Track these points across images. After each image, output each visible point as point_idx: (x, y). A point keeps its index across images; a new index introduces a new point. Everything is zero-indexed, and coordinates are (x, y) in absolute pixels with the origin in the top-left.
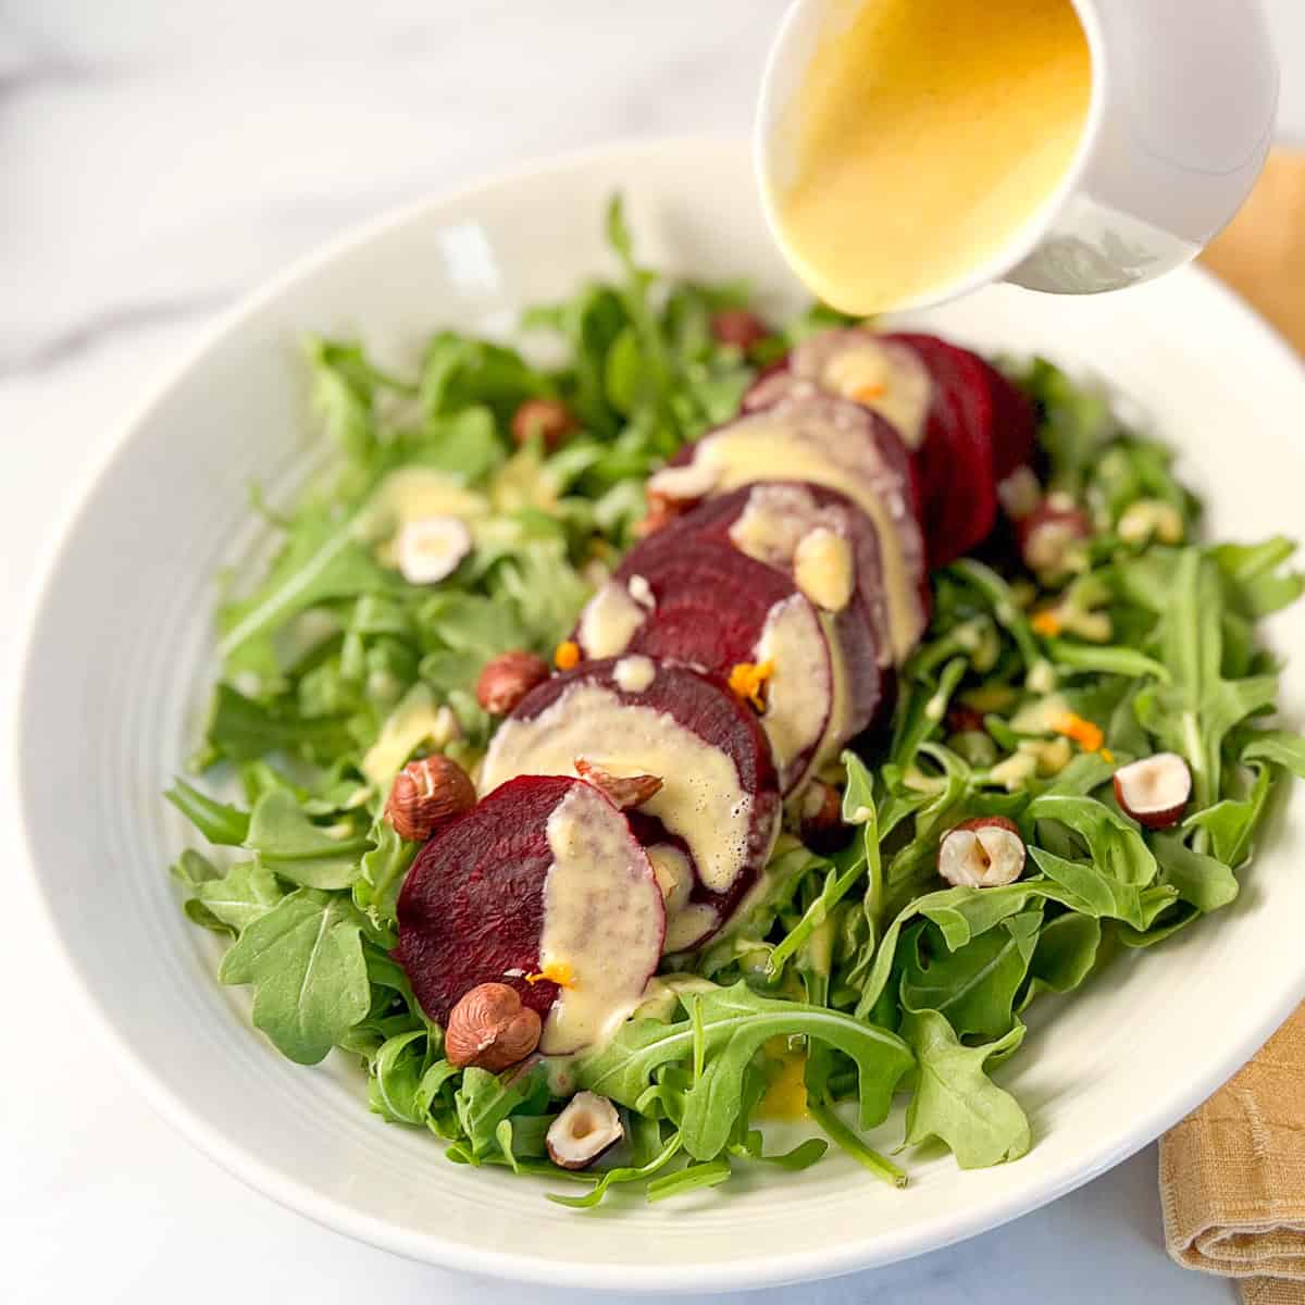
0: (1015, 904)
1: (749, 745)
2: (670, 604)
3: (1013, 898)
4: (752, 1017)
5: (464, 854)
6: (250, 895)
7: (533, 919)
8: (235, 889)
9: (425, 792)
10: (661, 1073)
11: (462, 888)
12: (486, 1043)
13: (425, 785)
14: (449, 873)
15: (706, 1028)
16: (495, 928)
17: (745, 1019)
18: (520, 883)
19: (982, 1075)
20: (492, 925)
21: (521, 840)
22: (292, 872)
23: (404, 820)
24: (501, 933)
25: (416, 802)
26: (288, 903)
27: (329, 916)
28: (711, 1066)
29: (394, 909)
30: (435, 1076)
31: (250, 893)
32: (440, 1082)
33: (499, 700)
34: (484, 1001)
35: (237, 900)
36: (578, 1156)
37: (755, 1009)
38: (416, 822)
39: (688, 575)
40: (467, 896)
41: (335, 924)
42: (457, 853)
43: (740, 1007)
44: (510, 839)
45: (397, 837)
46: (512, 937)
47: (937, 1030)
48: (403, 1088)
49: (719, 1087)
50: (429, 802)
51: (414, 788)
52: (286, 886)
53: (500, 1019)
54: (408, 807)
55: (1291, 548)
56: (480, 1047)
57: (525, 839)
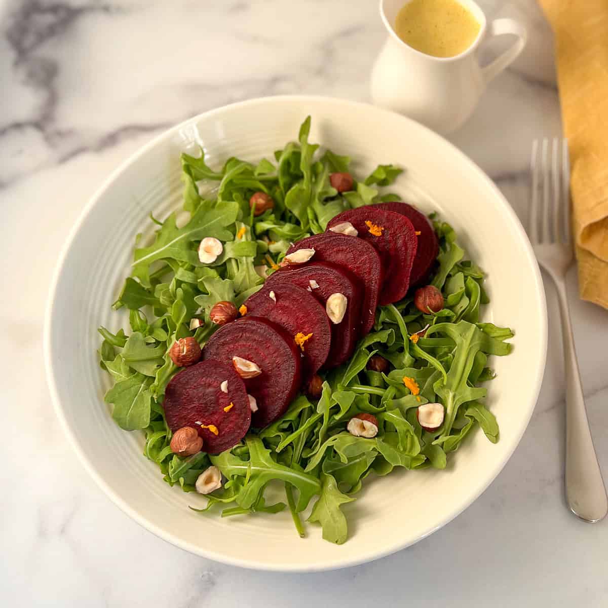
0: (370, 448)
1: (293, 368)
2: (281, 302)
3: (369, 445)
4: (268, 469)
5: (191, 379)
6: (119, 371)
7: (209, 408)
8: (116, 367)
9: (183, 352)
10: (235, 477)
11: (188, 390)
12: (182, 450)
13: (183, 350)
14: (184, 384)
15: (252, 468)
16: (195, 406)
17: (266, 469)
18: (206, 395)
19: (338, 508)
20: (195, 405)
21: (209, 381)
22: (136, 367)
23: (175, 359)
24: (197, 409)
25: (179, 355)
26: (131, 379)
27: (144, 387)
28: (251, 483)
29: (164, 390)
30: (165, 452)
31: (120, 370)
32: (167, 454)
33: (216, 320)
34: (185, 436)
35: (116, 371)
36: (204, 492)
37: (270, 467)
38: (178, 361)
39: (289, 295)
40: (189, 393)
41: (144, 390)
42: (188, 378)
43: (266, 464)
44: (206, 379)
45: (172, 362)
46: (200, 411)
47: (331, 482)
48: (155, 453)
49: (251, 491)
50: (184, 356)
51: (179, 350)
52: (132, 371)
53: (188, 444)
54: (176, 356)
55: (512, 334)
56: (180, 451)
57: (211, 380)
